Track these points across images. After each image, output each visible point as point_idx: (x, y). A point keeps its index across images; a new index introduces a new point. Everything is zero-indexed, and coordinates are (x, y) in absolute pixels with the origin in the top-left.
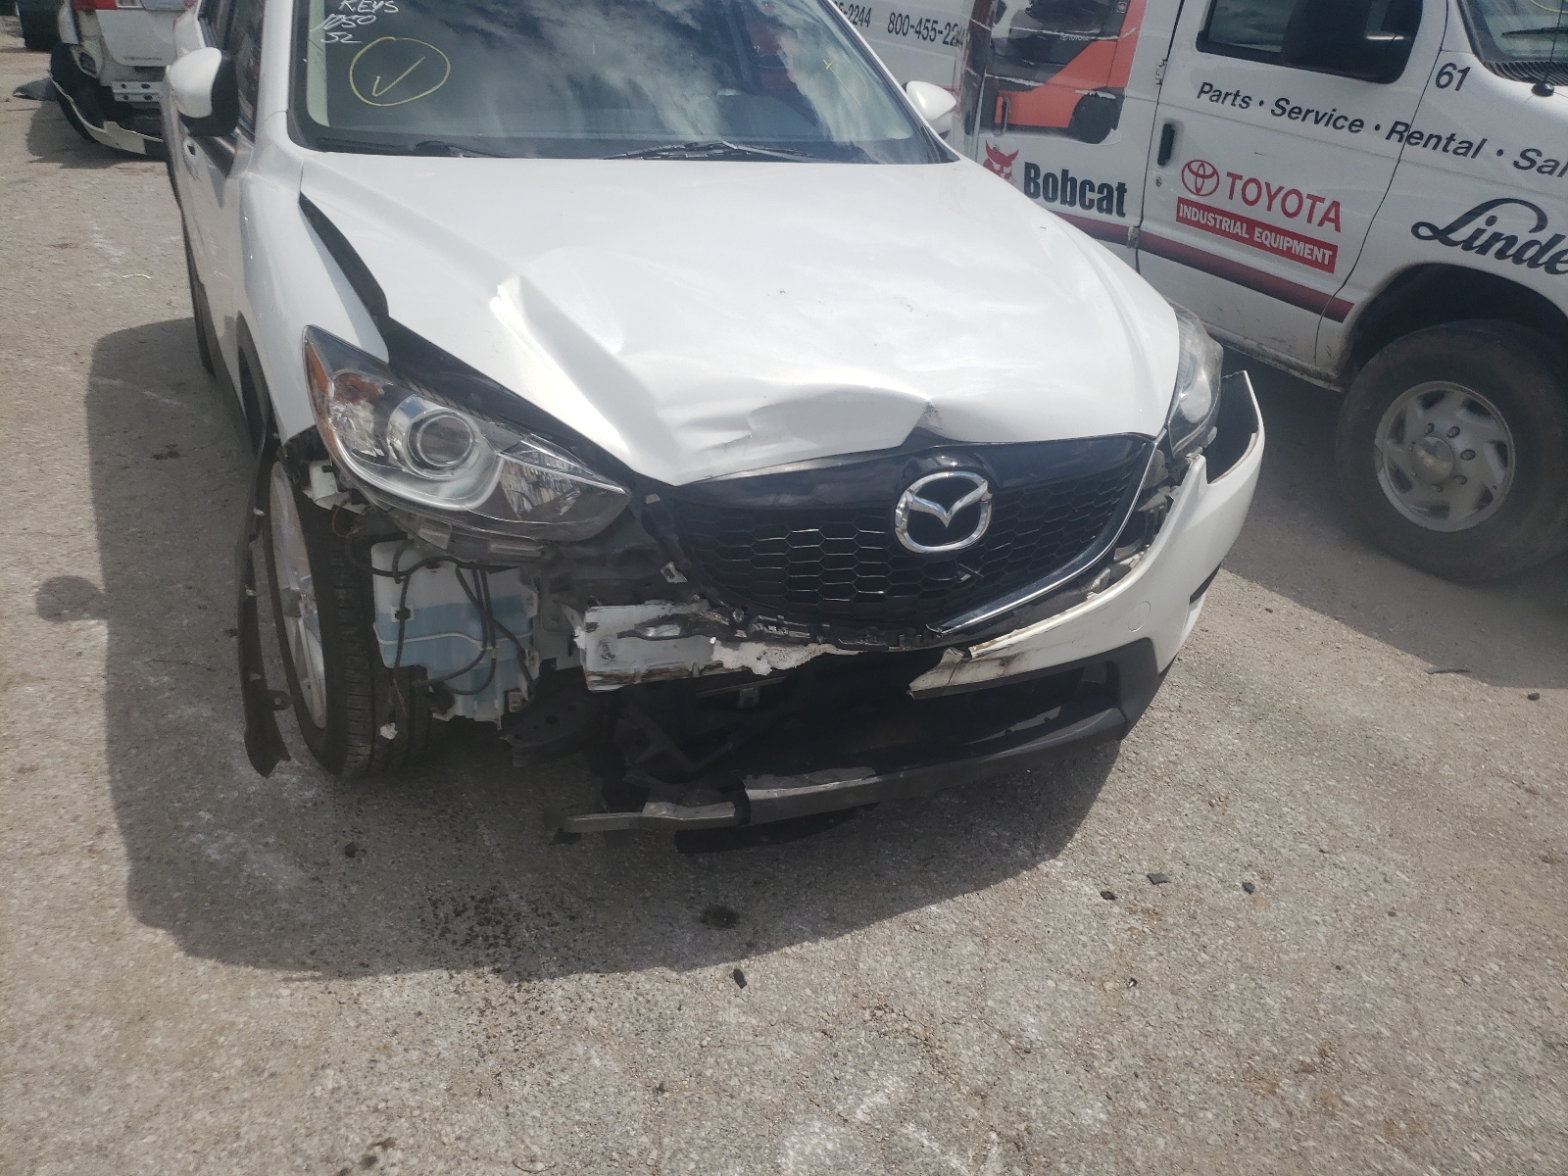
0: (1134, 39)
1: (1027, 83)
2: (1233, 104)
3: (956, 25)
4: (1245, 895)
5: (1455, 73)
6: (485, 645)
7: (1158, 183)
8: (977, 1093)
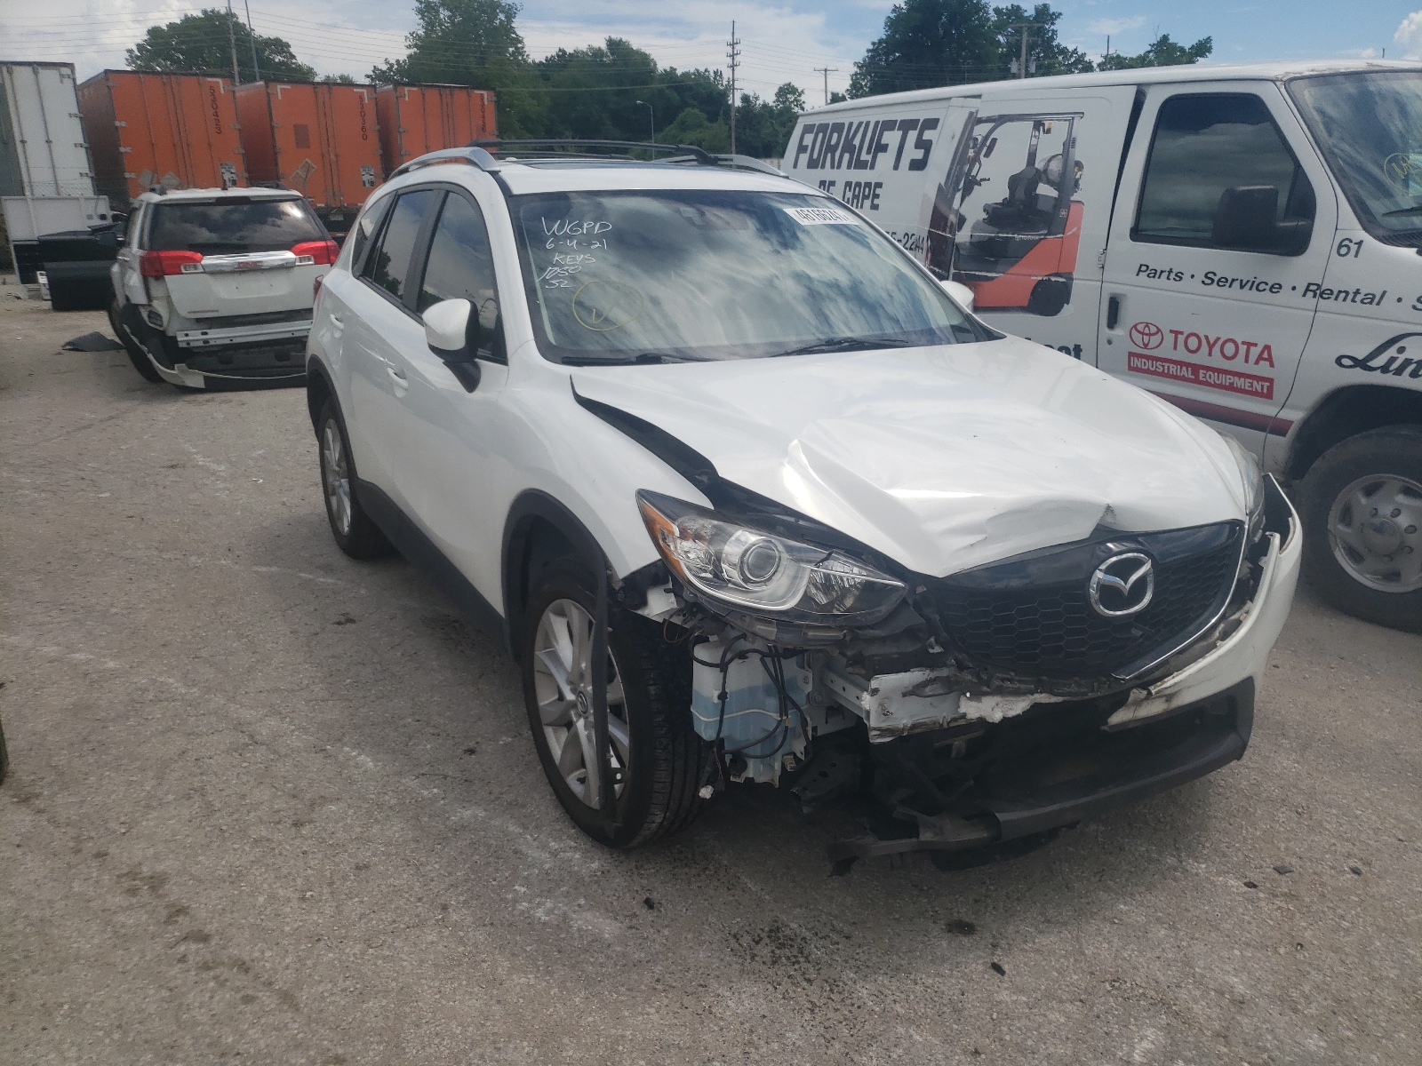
0: (1076, 236)
1: (989, 275)
2: (1168, 278)
3: (913, 235)
4: (1356, 877)
5: (1351, 245)
6: (781, 716)
7: (1110, 342)
8: (1218, 1035)
